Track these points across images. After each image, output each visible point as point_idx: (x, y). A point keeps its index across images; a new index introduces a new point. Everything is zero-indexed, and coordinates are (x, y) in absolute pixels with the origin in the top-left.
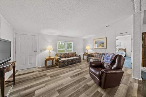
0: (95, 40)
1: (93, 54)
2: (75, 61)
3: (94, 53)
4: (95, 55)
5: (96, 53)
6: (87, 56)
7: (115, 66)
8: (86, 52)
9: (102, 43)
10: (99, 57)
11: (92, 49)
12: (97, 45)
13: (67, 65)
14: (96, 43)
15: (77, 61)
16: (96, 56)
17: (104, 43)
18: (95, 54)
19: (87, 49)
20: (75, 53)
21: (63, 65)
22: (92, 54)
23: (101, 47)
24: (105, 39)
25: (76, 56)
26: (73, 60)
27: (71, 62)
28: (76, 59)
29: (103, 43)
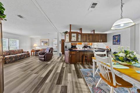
0: (41, 40)
2: (23, 57)
5: (42, 49)
6: (35, 52)
7: (50, 52)
8: (34, 49)
11: (39, 46)
12: (43, 43)
13: (15, 61)
14: (42, 42)
15: (25, 56)
17: (47, 43)
19: (34, 47)
20: (22, 50)
21: (10, 61)
22: (39, 50)
23: (46, 45)
24: (48, 40)
25: (23, 53)
26: (22, 55)
27: (19, 58)
28: (25, 55)
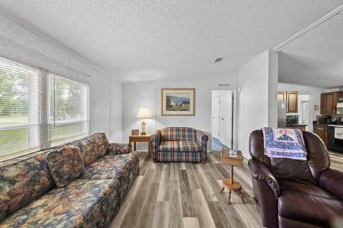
0: (165, 92)
1: (162, 134)
3: (166, 130)
4: (172, 136)
9: (184, 103)
10: (182, 138)
11: (155, 118)
14: (168, 99)
16: (174, 138)
17: (189, 103)
18: (169, 133)
22: (160, 132)
24: (191, 92)
29: (187, 102)
